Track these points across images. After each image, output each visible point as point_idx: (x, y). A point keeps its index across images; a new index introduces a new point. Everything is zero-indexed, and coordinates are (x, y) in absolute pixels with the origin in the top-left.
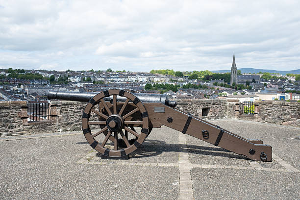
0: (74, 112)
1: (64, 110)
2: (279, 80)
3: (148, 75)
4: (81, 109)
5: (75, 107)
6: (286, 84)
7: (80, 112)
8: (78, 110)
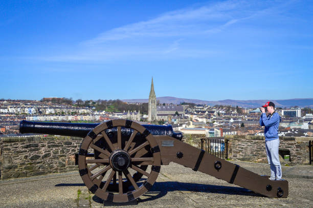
0: (18, 152)
1: (6, 149)
2: (207, 112)
3: (38, 104)
4: (27, 148)
5: (20, 145)
6: (215, 117)
7: (26, 151)
8: (24, 150)
